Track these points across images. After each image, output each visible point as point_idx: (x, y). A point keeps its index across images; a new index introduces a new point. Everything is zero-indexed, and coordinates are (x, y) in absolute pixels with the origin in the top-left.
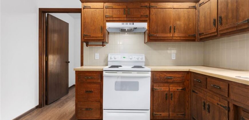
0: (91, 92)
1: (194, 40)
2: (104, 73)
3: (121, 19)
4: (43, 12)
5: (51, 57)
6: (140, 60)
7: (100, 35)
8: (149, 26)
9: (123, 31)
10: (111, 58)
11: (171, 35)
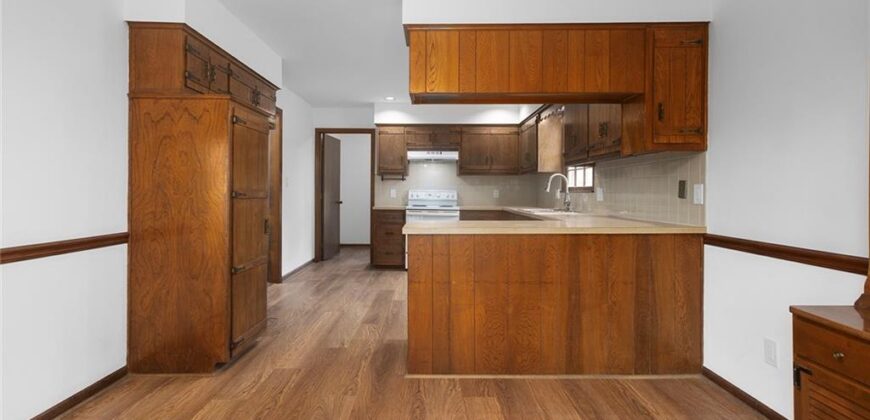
0: (392, 234)
1: (516, 174)
2: (408, 212)
3: (426, 147)
4: (320, 133)
5: (325, 194)
6: (450, 198)
7: (400, 167)
8: (460, 156)
9: (428, 161)
11: (488, 167)
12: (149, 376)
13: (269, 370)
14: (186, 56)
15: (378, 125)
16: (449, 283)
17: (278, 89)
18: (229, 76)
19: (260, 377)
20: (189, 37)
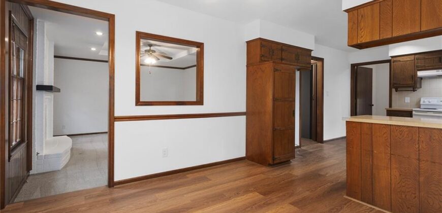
2: (414, 113)
3: (435, 67)
4: (354, 66)
5: (358, 100)
10: (424, 102)
12: (251, 162)
13: (287, 172)
14: (261, 49)
15: (392, 57)
16: (372, 151)
17: (312, 50)
18: (282, 51)
19: (281, 173)
20: (263, 42)
